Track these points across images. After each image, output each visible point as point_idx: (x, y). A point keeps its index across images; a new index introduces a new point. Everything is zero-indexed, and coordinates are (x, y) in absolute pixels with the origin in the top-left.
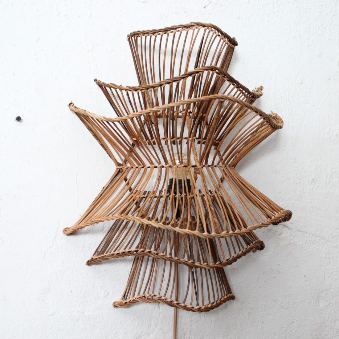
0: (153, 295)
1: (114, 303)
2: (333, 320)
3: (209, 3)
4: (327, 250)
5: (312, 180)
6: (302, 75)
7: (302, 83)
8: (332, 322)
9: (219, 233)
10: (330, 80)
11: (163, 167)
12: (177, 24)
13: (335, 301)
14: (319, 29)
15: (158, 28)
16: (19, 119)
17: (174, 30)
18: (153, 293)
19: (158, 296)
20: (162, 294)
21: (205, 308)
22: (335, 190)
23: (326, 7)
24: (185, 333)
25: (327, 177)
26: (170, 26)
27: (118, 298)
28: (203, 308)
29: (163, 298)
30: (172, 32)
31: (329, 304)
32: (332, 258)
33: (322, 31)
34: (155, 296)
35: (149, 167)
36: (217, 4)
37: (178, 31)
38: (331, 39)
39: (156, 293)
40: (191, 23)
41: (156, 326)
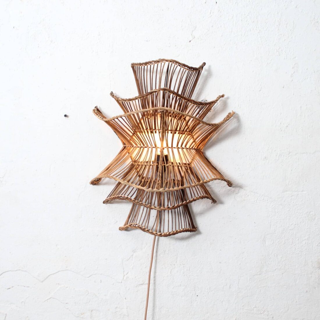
0: (136, 224)
1: (120, 228)
2: (276, 255)
3: (193, 38)
4: (274, 206)
5: (264, 158)
6: (261, 85)
7: (260, 90)
8: (275, 256)
9: (159, 189)
10: (283, 87)
11: (142, 147)
12: (151, 60)
13: (278, 242)
14: (277, 51)
15: (142, 62)
16: (65, 116)
17: (150, 64)
18: (136, 223)
19: (138, 225)
20: (140, 224)
21: (164, 234)
22: (283, 165)
23: (284, 35)
24: (165, 250)
25: (276, 156)
26: (147, 61)
27: (122, 225)
28: (163, 234)
29: (141, 226)
30: (149, 64)
31: (273, 244)
32: (277, 212)
33: (279, 53)
34: (137, 224)
35: (135, 147)
36: (199, 39)
37: (153, 64)
38: (286, 59)
39: (138, 223)
40: (159, 59)
41: (147, 245)
